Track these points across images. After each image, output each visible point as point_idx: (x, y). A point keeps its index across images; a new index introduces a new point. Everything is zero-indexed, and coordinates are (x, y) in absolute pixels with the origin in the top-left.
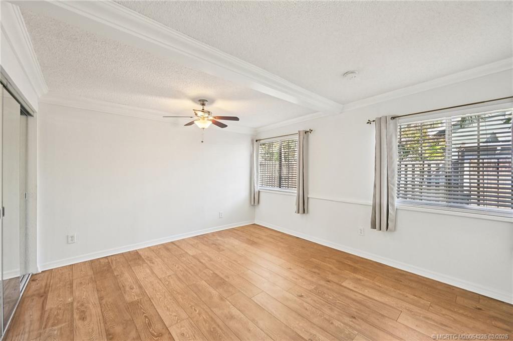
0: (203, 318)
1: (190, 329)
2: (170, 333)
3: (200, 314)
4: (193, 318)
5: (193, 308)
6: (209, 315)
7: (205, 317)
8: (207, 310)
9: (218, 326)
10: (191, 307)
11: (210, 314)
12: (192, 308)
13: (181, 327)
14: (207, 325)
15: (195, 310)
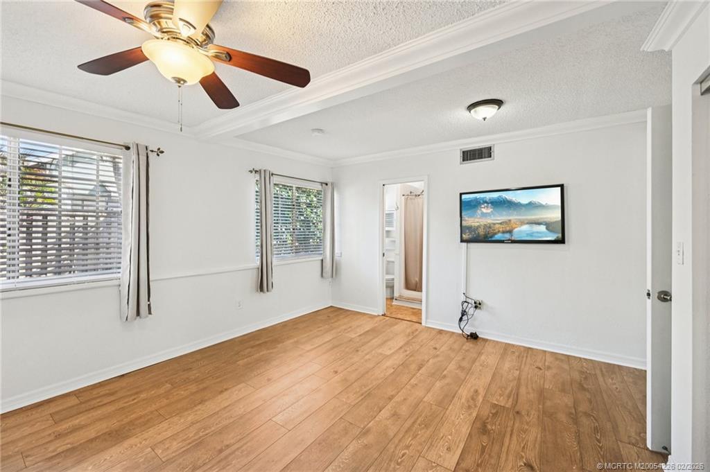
0: (412, 440)
1: (437, 447)
2: (458, 464)
3: (408, 447)
4: (418, 451)
5: (399, 460)
6: (404, 436)
7: (410, 439)
8: (397, 441)
9: (414, 422)
10: (398, 464)
11: (401, 436)
12: (402, 462)
13: (440, 456)
14: (419, 432)
15: (403, 456)
